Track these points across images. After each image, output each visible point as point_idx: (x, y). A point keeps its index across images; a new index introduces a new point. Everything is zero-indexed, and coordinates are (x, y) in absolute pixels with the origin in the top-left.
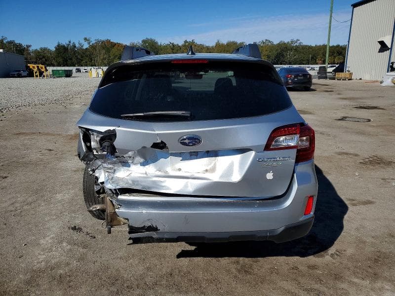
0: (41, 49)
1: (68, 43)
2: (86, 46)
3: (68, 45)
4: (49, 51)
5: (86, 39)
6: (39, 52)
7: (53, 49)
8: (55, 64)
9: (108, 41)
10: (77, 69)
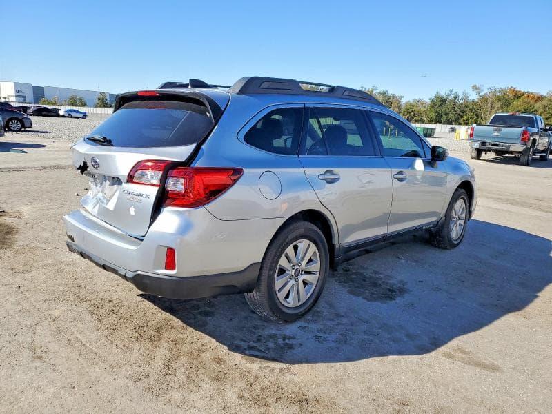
0: (414, 101)
1: (448, 92)
2: (473, 97)
3: (449, 95)
4: (423, 103)
5: (475, 87)
6: (411, 104)
7: (428, 101)
8: (425, 119)
9: (513, 90)
10: (451, 128)
